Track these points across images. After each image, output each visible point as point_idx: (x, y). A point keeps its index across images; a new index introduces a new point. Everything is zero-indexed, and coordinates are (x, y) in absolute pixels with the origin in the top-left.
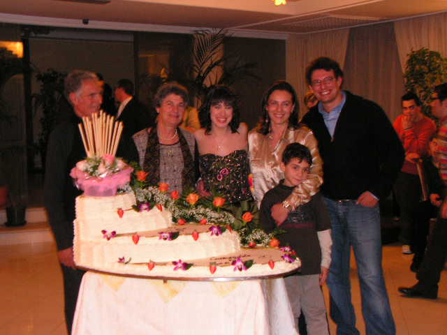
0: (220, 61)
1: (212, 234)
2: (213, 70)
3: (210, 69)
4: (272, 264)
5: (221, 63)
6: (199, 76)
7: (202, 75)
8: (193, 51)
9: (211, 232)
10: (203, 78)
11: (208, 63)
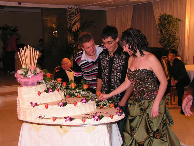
0: (79, 20)
1: (83, 103)
2: (76, 24)
3: (75, 23)
4: (112, 117)
5: (79, 21)
6: (70, 27)
7: (71, 26)
8: (67, 16)
9: (82, 102)
10: (72, 28)
11: (74, 21)
